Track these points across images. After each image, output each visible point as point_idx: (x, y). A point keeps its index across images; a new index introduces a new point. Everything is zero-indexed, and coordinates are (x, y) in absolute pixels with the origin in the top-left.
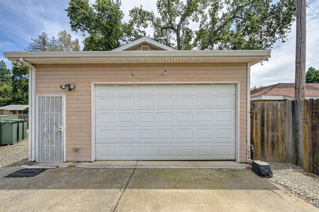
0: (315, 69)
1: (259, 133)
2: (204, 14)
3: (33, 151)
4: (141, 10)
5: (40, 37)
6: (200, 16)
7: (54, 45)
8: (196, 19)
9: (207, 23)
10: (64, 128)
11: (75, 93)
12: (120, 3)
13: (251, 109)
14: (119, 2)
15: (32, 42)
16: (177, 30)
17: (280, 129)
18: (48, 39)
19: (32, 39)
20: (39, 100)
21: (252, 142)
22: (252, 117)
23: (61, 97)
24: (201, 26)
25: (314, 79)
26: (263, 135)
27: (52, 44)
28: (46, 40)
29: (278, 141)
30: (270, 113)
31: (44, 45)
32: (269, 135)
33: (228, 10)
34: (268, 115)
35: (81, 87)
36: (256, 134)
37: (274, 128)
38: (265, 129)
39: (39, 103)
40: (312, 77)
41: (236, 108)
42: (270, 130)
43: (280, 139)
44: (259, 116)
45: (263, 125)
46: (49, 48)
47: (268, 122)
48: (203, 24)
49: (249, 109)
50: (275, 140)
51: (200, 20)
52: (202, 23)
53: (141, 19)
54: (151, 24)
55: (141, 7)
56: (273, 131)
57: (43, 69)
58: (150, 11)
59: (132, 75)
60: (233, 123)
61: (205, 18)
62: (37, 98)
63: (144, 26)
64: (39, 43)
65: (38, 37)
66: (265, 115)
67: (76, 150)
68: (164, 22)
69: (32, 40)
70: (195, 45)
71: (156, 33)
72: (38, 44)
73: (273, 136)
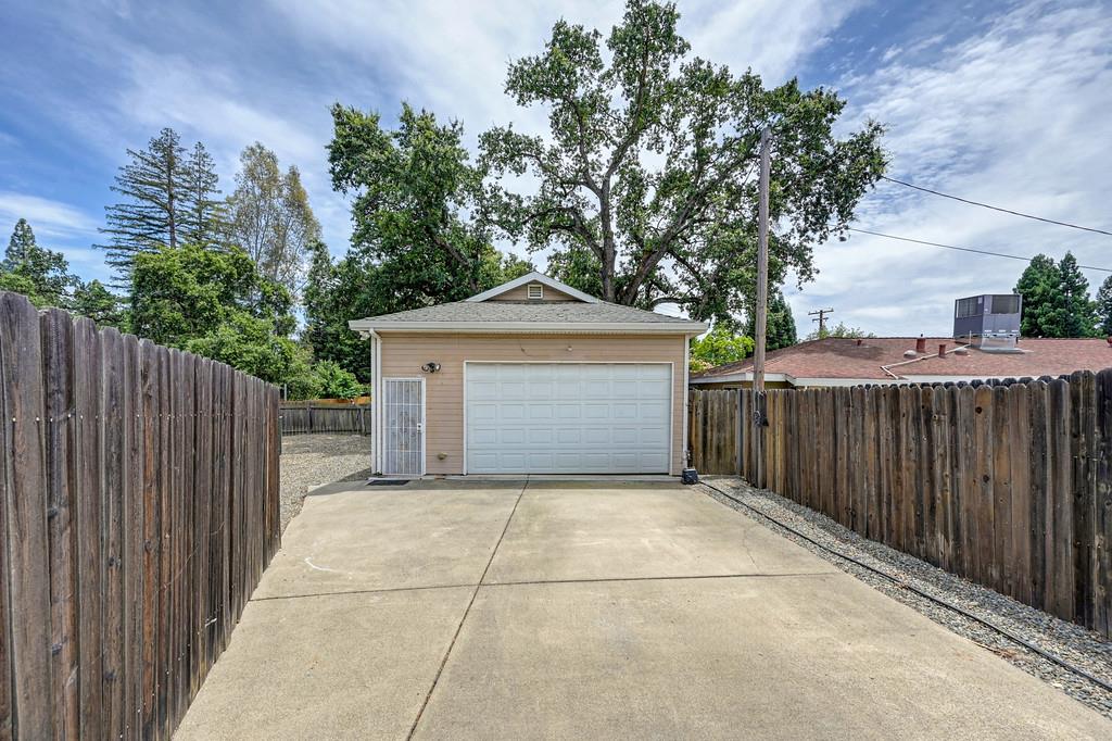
0: (1052, 260)
1: (700, 434)
2: (678, 134)
3: (379, 459)
4: (510, 133)
5: (156, 145)
6: (667, 138)
7: (203, 172)
8: (656, 144)
9: (686, 155)
10: (423, 429)
11: (440, 376)
12: (461, 129)
13: (689, 401)
14: (457, 127)
15: (130, 160)
16: (602, 191)
17: (728, 428)
18: (181, 150)
19: (129, 152)
20: (387, 386)
21: (690, 446)
22: (690, 413)
23: (420, 382)
24: (669, 162)
25: (1043, 295)
26: (705, 437)
27: (196, 167)
28: (175, 153)
29: (725, 445)
30: (716, 406)
31: (169, 171)
32: (713, 436)
33: (738, 131)
34: (712, 409)
35: (448, 367)
36: (696, 435)
37: (721, 427)
38: (709, 428)
39: (387, 391)
40: (1039, 290)
41: (670, 399)
42: (715, 429)
43: (728, 443)
44: (700, 411)
45: (705, 423)
46: (184, 180)
47: (712, 417)
48: (675, 157)
49: (686, 401)
50: (722, 443)
51: (668, 149)
52: (674, 155)
53: (507, 152)
54: (534, 168)
55: (510, 126)
56: (719, 431)
57: (392, 340)
58: (532, 137)
59: (523, 350)
60: (666, 421)
61: (681, 142)
62: (384, 382)
63: (515, 169)
64: (152, 164)
65: (150, 145)
66: (709, 409)
67: (441, 458)
68: (570, 154)
69: (131, 156)
70: (656, 207)
71: (547, 185)
72: (149, 168)
73: (719, 439)
